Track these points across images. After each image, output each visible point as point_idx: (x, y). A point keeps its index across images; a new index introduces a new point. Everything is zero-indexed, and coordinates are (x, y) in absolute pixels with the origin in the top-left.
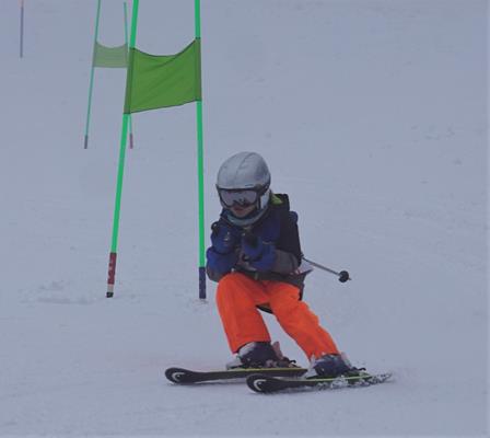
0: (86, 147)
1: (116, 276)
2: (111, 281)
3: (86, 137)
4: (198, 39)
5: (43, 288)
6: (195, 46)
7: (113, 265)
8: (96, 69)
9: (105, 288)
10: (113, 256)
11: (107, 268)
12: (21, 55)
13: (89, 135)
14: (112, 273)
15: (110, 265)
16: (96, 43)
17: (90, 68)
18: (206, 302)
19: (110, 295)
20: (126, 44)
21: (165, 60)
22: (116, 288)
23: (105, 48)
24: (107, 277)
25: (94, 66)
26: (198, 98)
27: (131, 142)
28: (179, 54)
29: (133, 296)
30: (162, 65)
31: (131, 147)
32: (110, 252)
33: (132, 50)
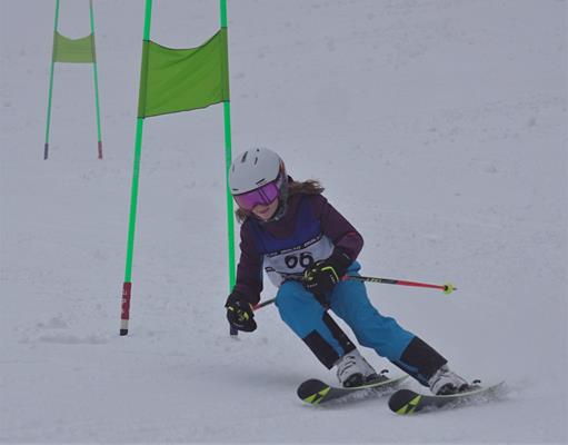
0: (46, 157)
1: (131, 310)
2: (125, 316)
3: (47, 146)
4: (224, 28)
6: (220, 38)
7: (127, 296)
9: (118, 324)
10: (127, 286)
11: (120, 301)
14: (126, 307)
15: (124, 297)
16: (56, 32)
18: (238, 340)
19: (124, 332)
20: (92, 36)
21: (191, 52)
22: (131, 325)
23: (68, 40)
24: (120, 311)
25: (54, 61)
27: (100, 152)
28: (202, 47)
29: (151, 334)
30: (182, 60)
31: (101, 157)
32: (124, 281)
33: (147, 42)
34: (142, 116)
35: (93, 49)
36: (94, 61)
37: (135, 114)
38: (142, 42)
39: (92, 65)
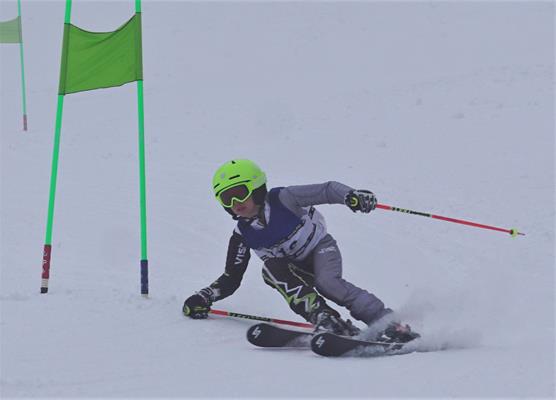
1: (50, 271)
2: (46, 275)
4: (139, 14)
6: (136, 20)
7: (47, 258)
9: (39, 283)
10: (48, 249)
11: (41, 261)
14: (46, 267)
15: (44, 258)
19: (44, 290)
20: (19, 17)
21: (104, 37)
22: (51, 283)
24: (41, 271)
26: (139, 78)
27: (25, 124)
28: (117, 31)
29: (69, 292)
30: (100, 42)
31: (25, 129)
32: (44, 243)
33: (68, 26)
34: (63, 92)
35: (20, 31)
36: (21, 42)
37: (57, 90)
38: (63, 25)
39: (19, 44)
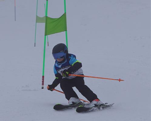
0: (35, 46)
2: (43, 84)
3: (35, 43)
4: (65, 13)
5: (23, 87)
6: (65, 15)
8: (37, 23)
9: (41, 86)
10: (43, 77)
12: (15, 20)
13: (36, 43)
14: (43, 82)
15: (42, 79)
16: (37, 16)
17: (35, 23)
19: (43, 88)
21: (56, 20)
22: (44, 86)
23: (39, 17)
24: (41, 83)
25: (36, 22)
26: (66, 30)
27: (48, 44)
28: (60, 18)
31: (48, 46)
32: (42, 75)
33: (47, 17)
34: (46, 35)
